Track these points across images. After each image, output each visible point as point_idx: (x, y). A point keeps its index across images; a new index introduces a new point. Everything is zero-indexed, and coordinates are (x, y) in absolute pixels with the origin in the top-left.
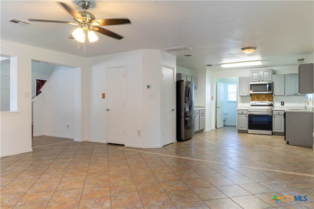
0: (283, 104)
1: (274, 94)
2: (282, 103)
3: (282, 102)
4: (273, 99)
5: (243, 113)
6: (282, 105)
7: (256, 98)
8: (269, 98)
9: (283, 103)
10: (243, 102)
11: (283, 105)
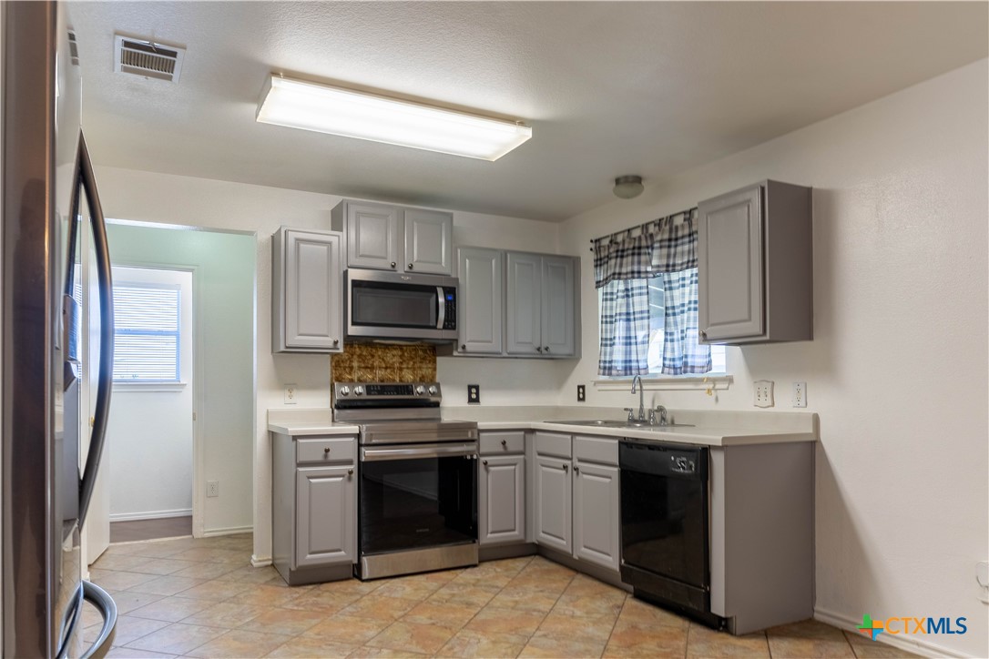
0: (474, 396)
1: (464, 347)
2: (470, 393)
3: (470, 387)
4: (435, 369)
5: (332, 456)
6: (471, 400)
7: (355, 364)
8: (420, 368)
9: (474, 390)
10: (286, 384)
11: (477, 400)
